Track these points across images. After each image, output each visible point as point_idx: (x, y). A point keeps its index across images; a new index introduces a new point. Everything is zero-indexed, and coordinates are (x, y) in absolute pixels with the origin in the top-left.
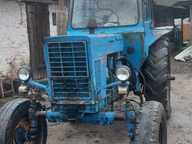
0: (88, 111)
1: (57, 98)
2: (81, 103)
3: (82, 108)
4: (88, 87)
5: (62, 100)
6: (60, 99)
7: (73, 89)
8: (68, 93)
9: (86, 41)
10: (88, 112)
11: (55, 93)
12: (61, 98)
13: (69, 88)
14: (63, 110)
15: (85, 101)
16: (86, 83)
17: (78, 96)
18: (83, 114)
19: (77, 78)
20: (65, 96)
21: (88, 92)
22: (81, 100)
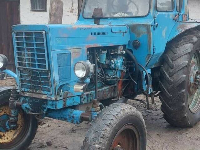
0: (49, 106)
1: (23, 89)
2: (43, 98)
3: (45, 102)
4: (48, 81)
5: (28, 92)
6: (25, 91)
7: (38, 82)
8: (33, 85)
9: (45, 31)
10: (50, 108)
11: (22, 84)
12: (27, 90)
13: (34, 80)
14: (28, 103)
15: (47, 96)
16: (47, 77)
17: (41, 90)
18: (46, 109)
19: (39, 70)
20: (30, 88)
21: (49, 86)
22: (43, 94)
